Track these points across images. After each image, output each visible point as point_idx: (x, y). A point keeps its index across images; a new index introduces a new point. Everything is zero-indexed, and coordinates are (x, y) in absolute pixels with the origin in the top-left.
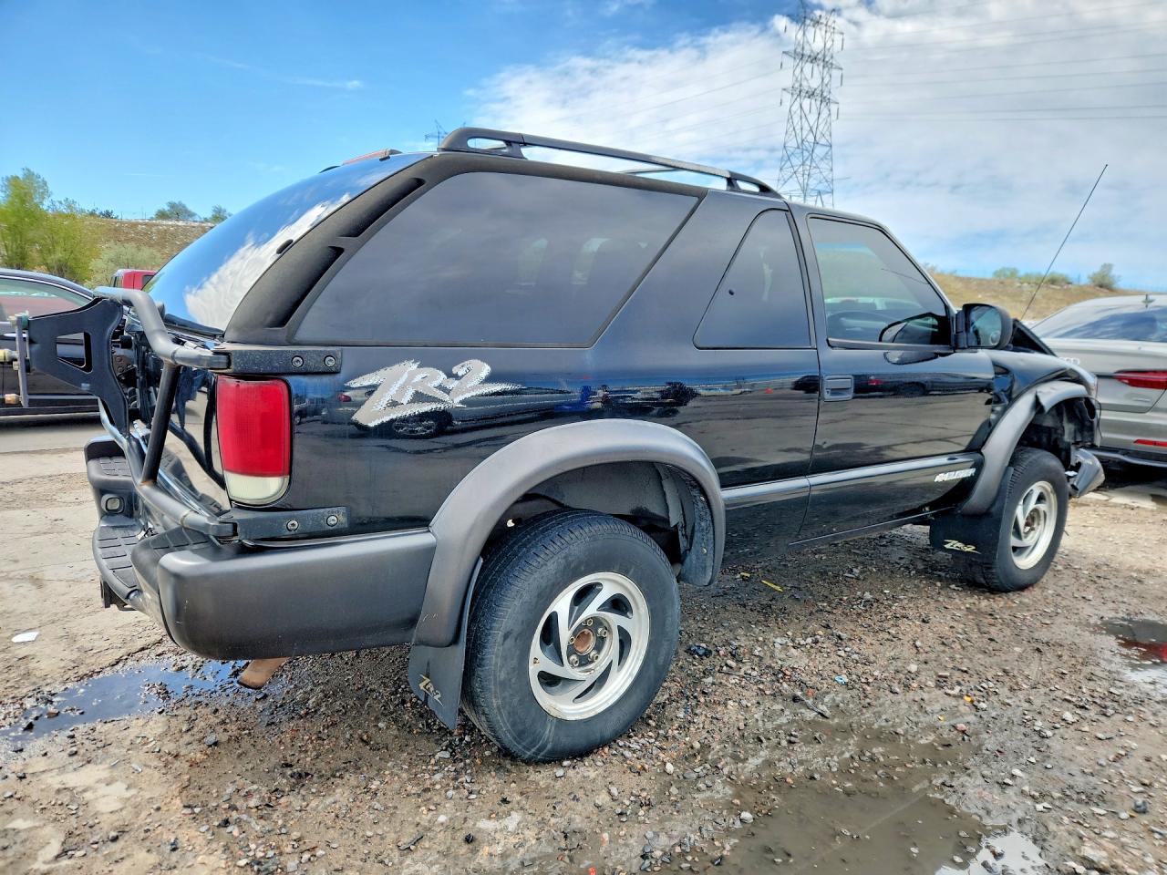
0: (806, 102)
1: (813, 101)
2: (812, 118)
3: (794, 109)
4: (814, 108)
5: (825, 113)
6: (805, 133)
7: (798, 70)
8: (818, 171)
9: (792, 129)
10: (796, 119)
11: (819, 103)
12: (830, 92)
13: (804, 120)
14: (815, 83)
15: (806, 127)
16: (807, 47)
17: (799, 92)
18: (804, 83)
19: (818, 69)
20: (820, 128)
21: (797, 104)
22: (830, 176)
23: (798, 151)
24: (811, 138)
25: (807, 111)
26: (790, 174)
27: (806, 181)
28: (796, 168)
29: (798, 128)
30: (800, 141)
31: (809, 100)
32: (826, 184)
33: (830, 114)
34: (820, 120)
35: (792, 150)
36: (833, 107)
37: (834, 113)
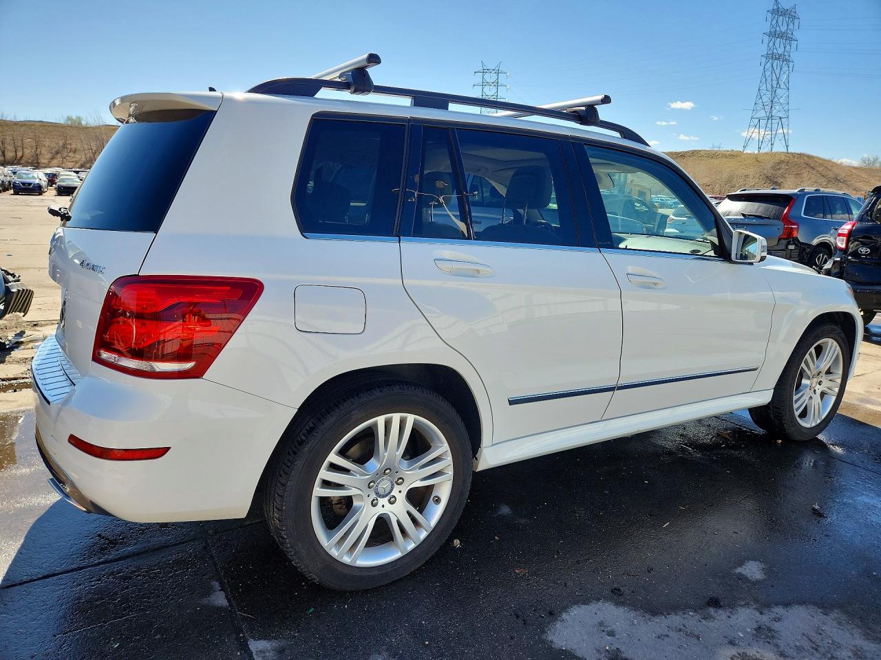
0: (775, 62)
1: (779, 62)
2: (777, 72)
5: (785, 68)
7: (772, 42)
9: (764, 79)
10: (768, 73)
11: (781, 62)
12: (789, 56)
13: (773, 74)
14: (780, 51)
16: (778, 29)
17: (771, 56)
18: (775, 52)
19: (783, 41)
21: (769, 65)
22: (787, 108)
24: (776, 84)
25: (775, 68)
26: (760, 106)
29: (769, 79)
32: (784, 113)
34: (782, 73)
35: (764, 92)
36: (791, 64)
37: (791, 69)
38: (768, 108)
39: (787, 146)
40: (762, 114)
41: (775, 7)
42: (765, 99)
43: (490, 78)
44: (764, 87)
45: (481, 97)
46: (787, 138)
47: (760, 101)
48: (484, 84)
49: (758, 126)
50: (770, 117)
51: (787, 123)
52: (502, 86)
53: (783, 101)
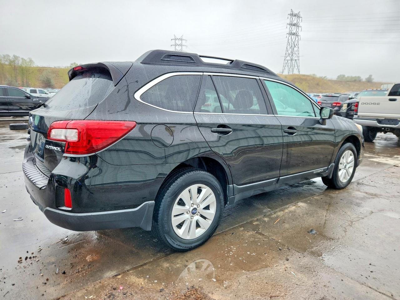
0: (293, 36)
2: (294, 40)
5: (297, 39)
7: (291, 28)
10: (290, 41)
11: (296, 36)
12: (298, 33)
13: (292, 41)
14: (294, 31)
15: (292, 43)
16: (293, 22)
17: (291, 34)
18: (292, 32)
19: (295, 27)
20: (296, 43)
21: (290, 37)
22: (298, 55)
24: (293, 46)
25: (293, 39)
29: (290, 43)
30: (290, 46)
34: (296, 40)
35: (289, 49)
36: (299, 37)
37: (299, 39)
38: (291, 55)
39: (299, 72)
40: (288, 58)
41: (292, 13)
42: (289, 52)
43: (178, 42)
44: (289, 47)
45: (174, 51)
46: (299, 68)
47: (287, 53)
48: (176, 45)
49: (287, 63)
50: (292, 60)
51: (298, 62)
52: (184, 46)
53: (297, 53)
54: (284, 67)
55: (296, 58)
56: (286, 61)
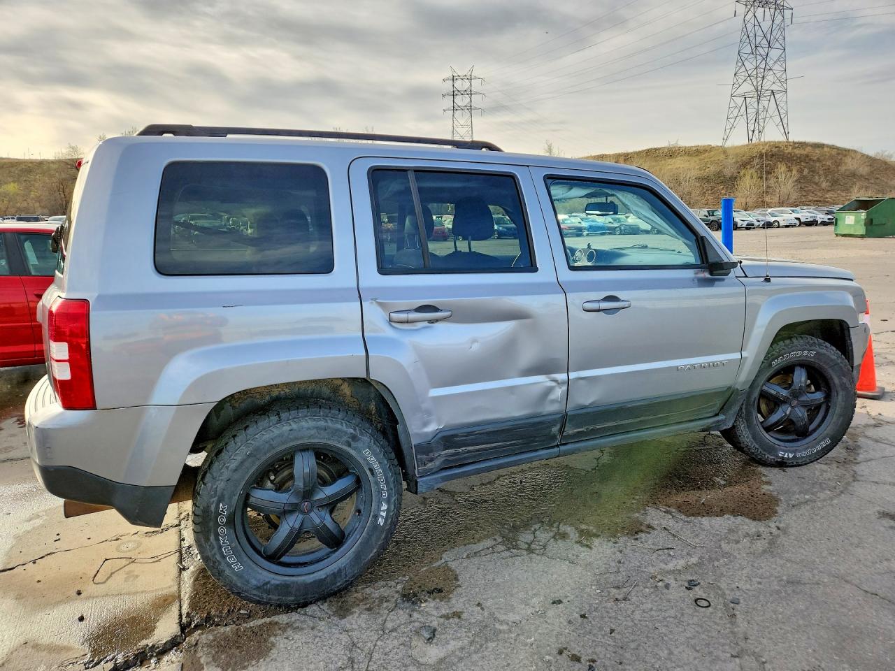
0: (760, 10)
1: (767, 10)
2: (766, 25)
3: (748, 18)
4: (768, 17)
5: (779, 19)
6: (759, 39)
8: (771, 73)
9: (746, 37)
10: (750, 26)
11: (772, 11)
13: (757, 28)
15: (760, 33)
20: (774, 34)
21: (750, 15)
22: (784, 76)
23: (751, 56)
24: (764, 41)
25: (760, 20)
26: (744, 78)
27: (759, 83)
28: (750, 72)
29: (752, 35)
30: (753, 47)
31: (763, 9)
32: (779, 84)
33: (783, 20)
34: (774, 27)
35: (746, 56)
36: (787, 13)
37: (787, 19)
38: (755, 80)
39: (786, 134)
40: (747, 87)
42: (750, 66)
43: (461, 86)
46: (785, 121)
47: (743, 69)
49: (743, 107)
51: (784, 99)
52: (476, 93)
53: (776, 67)
54: (732, 121)
55: (774, 88)
56: (740, 101)
